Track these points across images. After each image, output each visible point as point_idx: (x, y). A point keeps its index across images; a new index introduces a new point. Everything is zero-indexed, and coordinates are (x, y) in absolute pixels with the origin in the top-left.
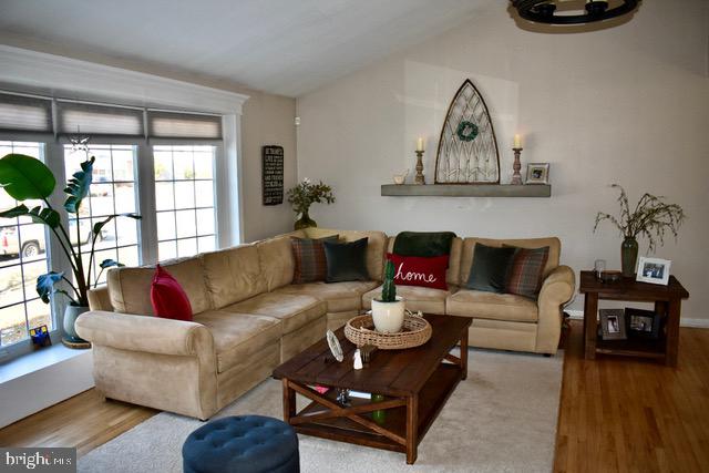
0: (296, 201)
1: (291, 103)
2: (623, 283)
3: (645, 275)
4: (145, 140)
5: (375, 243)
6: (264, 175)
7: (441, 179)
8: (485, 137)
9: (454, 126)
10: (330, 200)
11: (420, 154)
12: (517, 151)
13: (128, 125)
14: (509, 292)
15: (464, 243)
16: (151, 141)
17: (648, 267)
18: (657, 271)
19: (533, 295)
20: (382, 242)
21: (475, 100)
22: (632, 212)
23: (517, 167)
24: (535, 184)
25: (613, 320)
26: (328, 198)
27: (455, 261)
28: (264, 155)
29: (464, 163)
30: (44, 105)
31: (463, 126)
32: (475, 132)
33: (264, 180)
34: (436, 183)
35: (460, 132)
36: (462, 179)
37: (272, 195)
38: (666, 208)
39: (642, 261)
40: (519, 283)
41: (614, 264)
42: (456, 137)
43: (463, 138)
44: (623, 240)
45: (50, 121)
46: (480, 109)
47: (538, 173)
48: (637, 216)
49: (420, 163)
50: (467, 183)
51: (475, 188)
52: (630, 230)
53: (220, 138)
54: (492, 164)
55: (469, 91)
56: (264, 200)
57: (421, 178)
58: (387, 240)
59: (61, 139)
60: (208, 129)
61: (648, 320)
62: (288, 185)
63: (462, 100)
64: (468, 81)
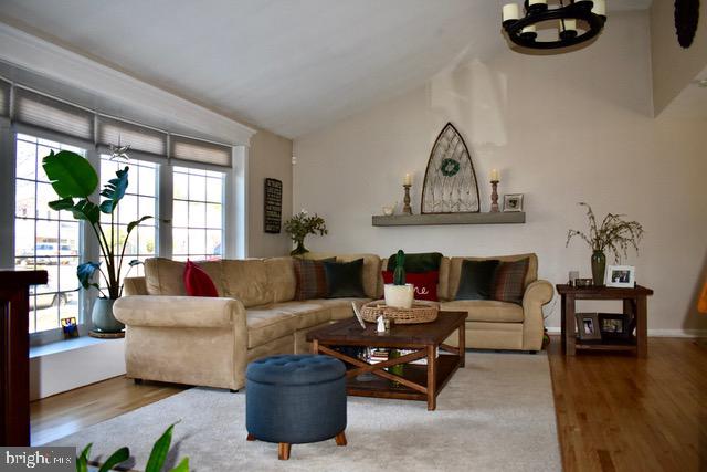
0: (293, 231)
1: (288, 145)
2: (596, 289)
3: (614, 281)
4: (167, 159)
5: (370, 264)
6: (266, 205)
7: (427, 209)
8: (465, 173)
9: (438, 163)
10: (324, 232)
11: (407, 188)
12: (495, 183)
13: (154, 145)
14: (495, 299)
15: (452, 262)
16: (173, 162)
17: (616, 274)
18: (624, 277)
19: (518, 300)
20: (376, 263)
21: (456, 140)
22: (599, 228)
23: (495, 197)
24: (511, 212)
25: (589, 322)
26: (322, 230)
27: (444, 277)
28: (266, 186)
29: (447, 195)
30: (89, 116)
31: (446, 163)
32: (457, 168)
33: (266, 210)
34: (422, 213)
35: (443, 168)
36: (446, 209)
37: (272, 224)
38: (627, 225)
39: (610, 270)
40: (504, 291)
41: (586, 273)
42: (440, 172)
43: (446, 173)
44: (592, 253)
45: (92, 132)
46: (461, 148)
47: (514, 203)
48: (603, 232)
49: (407, 195)
50: (450, 213)
51: (459, 217)
52: (598, 246)
53: (229, 166)
54: (473, 196)
55: (450, 133)
56: (265, 227)
57: (408, 209)
58: (381, 262)
59: (100, 149)
60: (220, 157)
61: (619, 322)
62: (285, 218)
63: (444, 141)
64: (449, 124)
